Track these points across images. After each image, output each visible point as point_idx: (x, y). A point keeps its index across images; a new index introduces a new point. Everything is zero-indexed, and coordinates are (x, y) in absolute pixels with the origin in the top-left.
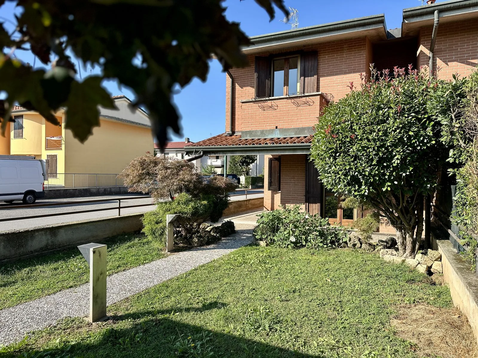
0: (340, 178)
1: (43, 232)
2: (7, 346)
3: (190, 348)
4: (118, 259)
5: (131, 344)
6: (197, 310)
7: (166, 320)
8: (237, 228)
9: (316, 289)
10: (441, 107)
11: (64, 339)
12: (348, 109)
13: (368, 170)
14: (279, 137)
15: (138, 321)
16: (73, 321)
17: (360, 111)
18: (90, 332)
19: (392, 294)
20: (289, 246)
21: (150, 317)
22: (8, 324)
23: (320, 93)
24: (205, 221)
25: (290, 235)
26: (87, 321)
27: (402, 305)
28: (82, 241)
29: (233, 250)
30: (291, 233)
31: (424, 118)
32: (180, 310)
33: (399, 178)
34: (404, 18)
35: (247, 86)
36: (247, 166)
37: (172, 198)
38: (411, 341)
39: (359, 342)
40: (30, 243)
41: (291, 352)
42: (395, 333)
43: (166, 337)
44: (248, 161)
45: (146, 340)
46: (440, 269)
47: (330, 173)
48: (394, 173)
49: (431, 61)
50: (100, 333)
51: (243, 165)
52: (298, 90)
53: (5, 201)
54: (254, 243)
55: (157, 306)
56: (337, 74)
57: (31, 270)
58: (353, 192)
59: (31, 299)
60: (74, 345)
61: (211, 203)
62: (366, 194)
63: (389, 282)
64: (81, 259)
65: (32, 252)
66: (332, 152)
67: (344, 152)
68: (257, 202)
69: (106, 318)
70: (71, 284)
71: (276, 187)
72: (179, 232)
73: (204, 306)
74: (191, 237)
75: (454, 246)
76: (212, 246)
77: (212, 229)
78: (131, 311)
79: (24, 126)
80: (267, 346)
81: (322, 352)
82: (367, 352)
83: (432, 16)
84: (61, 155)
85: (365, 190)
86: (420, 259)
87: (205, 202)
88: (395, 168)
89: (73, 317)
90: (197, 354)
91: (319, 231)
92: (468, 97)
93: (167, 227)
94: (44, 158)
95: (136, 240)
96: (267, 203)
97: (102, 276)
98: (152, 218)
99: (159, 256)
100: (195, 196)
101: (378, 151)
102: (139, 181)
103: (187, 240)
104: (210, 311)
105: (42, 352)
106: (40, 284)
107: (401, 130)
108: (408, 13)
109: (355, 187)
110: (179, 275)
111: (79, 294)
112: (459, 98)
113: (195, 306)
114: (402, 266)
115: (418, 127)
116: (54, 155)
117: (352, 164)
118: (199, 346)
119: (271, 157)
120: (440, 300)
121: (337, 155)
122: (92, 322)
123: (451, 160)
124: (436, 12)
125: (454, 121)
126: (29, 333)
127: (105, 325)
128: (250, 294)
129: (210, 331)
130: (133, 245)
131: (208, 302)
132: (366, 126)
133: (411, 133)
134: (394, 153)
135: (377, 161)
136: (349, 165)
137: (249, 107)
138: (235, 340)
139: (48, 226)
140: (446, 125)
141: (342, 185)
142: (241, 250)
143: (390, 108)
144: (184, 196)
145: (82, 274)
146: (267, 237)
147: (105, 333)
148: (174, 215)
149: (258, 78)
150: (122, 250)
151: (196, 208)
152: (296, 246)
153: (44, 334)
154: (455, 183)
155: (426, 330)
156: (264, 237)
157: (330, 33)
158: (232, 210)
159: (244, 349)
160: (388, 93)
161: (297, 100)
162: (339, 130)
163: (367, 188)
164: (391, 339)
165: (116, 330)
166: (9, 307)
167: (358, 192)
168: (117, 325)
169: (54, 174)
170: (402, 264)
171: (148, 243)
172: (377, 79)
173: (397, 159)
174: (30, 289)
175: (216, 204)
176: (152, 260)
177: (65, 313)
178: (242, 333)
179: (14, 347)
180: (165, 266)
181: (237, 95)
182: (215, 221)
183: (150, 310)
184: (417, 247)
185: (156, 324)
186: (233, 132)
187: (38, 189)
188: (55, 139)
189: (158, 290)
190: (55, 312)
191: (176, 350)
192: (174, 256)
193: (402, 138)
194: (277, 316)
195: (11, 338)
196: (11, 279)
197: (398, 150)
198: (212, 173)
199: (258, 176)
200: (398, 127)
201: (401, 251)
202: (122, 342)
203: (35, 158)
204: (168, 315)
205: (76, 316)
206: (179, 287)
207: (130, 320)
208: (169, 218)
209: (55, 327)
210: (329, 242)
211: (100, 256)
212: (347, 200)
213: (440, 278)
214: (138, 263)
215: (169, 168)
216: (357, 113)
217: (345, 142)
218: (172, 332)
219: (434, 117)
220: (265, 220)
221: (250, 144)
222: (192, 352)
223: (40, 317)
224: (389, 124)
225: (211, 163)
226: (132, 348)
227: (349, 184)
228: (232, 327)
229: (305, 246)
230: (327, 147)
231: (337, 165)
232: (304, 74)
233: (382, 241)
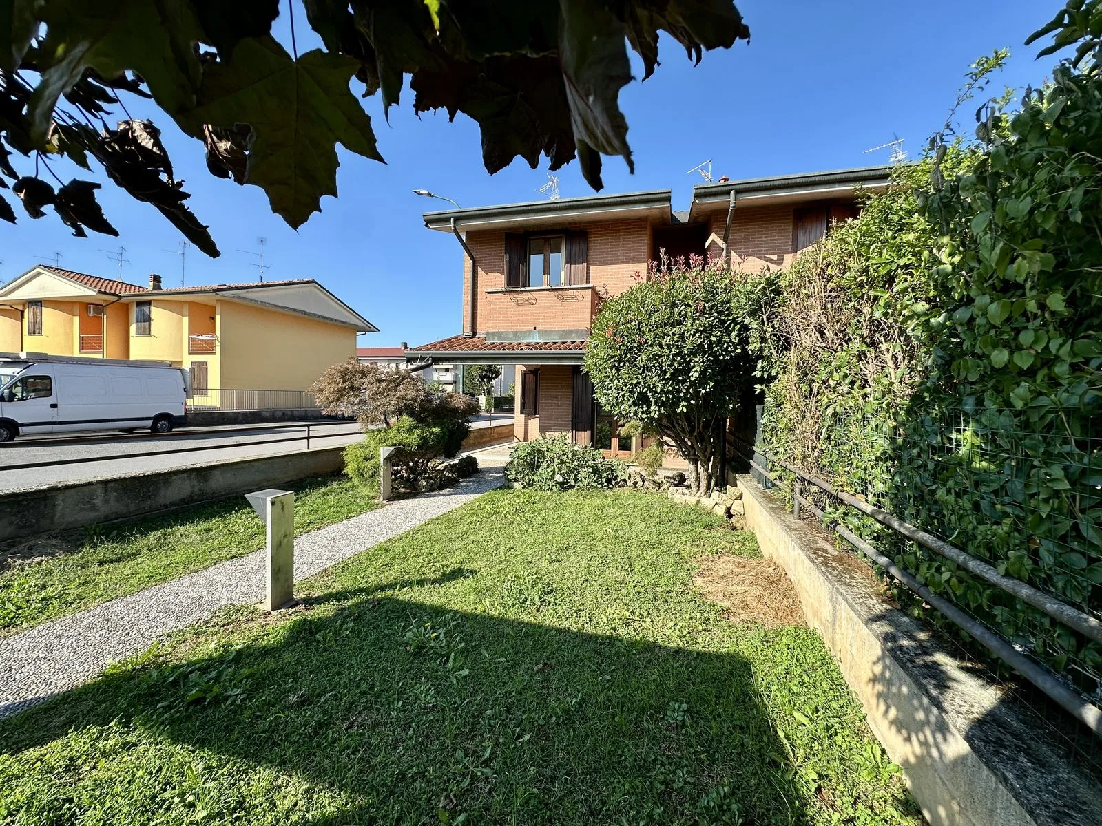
0: (623, 396)
1: (185, 475)
2: (119, 662)
3: (429, 639)
4: (307, 512)
5: (336, 641)
6: (433, 582)
7: (389, 599)
8: (480, 466)
9: (594, 543)
10: (750, 305)
11: (223, 641)
12: (634, 305)
13: (660, 385)
14: (538, 341)
15: (344, 604)
16: (238, 610)
17: (650, 308)
18: (267, 627)
19: (688, 544)
20: (554, 488)
21: (364, 597)
22: (122, 623)
23: (591, 285)
24: (435, 457)
25: (554, 473)
26: (262, 609)
27: (703, 557)
28: (251, 488)
29: (477, 496)
30: (557, 470)
31: (729, 320)
32: (409, 583)
33: (696, 395)
34: (695, 197)
35: (494, 271)
36: (488, 382)
37: (388, 424)
38: (723, 604)
39: (658, 610)
40: (162, 492)
41: (573, 633)
42: (701, 595)
43: (391, 626)
44: (490, 374)
45: (360, 632)
46: (741, 510)
47: (611, 389)
48: (691, 390)
49: (724, 253)
50: (284, 627)
51: (483, 380)
52: (563, 281)
53: (121, 430)
54: (506, 485)
55: (374, 580)
56: (612, 263)
57: (165, 534)
58: (640, 414)
59: (164, 579)
60: (242, 649)
61: (445, 430)
62: (656, 416)
63: (682, 528)
64: (249, 513)
65: (166, 506)
66: (615, 361)
67: (629, 362)
68: (505, 430)
69: (292, 603)
70: (234, 552)
71: (532, 408)
72: (398, 472)
73: (444, 575)
74: (416, 479)
75: (759, 481)
76: (447, 491)
77: (446, 467)
78: (333, 590)
79: (152, 317)
80: (540, 627)
81: (615, 629)
82: (672, 624)
83: (728, 197)
84: (214, 362)
85: (655, 412)
86: (717, 499)
87: (437, 430)
88: (693, 384)
89: (238, 604)
90: (441, 647)
91: (592, 467)
92: (785, 294)
93: (382, 464)
94: (187, 366)
95: (335, 484)
96: (519, 432)
97: (286, 540)
98: (358, 453)
99: (371, 507)
100: (421, 420)
101: (673, 360)
102: (338, 400)
103: (411, 482)
104: (453, 582)
105: (183, 666)
106: (180, 556)
107: (701, 334)
108: (700, 191)
109: (642, 408)
110: (401, 532)
111: (248, 568)
112: (772, 295)
113: (431, 576)
114: (696, 509)
115: (720, 331)
116: (203, 362)
117: (640, 377)
118: (442, 635)
119: (525, 369)
120: (746, 549)
121: (621, 364)
122: (270, 610)
123: (758, 374)
124: (732, 192)
125: (766, 324)
126: (160, 636)
127: (293, 613)
128: (507, 555)
129: (456, 612)
130: (331, 491)
131: (449, 569)
132: (658, 327)
133: (713, 339)
134: (692, 364)
135: (672, 374)
136: (637, 378)
137: (497, 299)
138: (494, 621)
139: (195, 466)
140: (756, 329)
141: (625, 406)
142: (488, 495)
143: (688, 305)
144: (406, 420)
145: (251, 537)
146: (523, 477)
147: (293, 626)
148: (392, 448)
149: (510, 261)
150: (314, 498)
151: (424, 438)
152: (563, 487)
153: (188, 635)
154: (762, 403)
155: (739, 588)
156: (520, 476)
157: (604, 208)
158: (472, 441)
159: (508, 634)
160: (684, 287)
161: (564, 293)
162: (623, 332)
163: (657, 409)
164: (698, 603)
165: (310, 621)
166: (125, 595)
167: (647, 414)
168: (311, 612)
169: (203, 390)
170: (696, 505)
171: (353, 487)
172: (670, 269)
173: (696, 371)
174: (162, 564)
175: (451, 432)
176: (360, 513)
177: (224, 598)
178: (503, 611)
179: (132, 662)
180: (381, 521)
181: (480, 283)
182: (451, 455)
183: (364, 585)
184: (713, 483)
185: (374, 607)
186: (475, 334)
187: (178, 412)
188: (204, 337)
189: (373, 555)
190: (207, 599)
191: (407, 644)
192: (393, 506)
193: (701, 345)
194: (548, 583)
195: (128, 647)
196: (129, 550)
197: (697, 359)
198: (440, 392)
199: (503, 395)
200: (697, 331)
201: (694, 489)
202: (321, 639)
203: (172, 365)
204: (390, 592)
205: (244, 603)
206: (404, 550)
207: (332, 603)
208: (384, 451)
209: (208, 622)
210: (604, 480)
211: (283, 508)
212: (627, 426)
213: (742, 521)
214: (339, 517)
215: (384, 381)
216: (647, 311)
217: (631, 348)
218: (399, 618)
219: (740, 319)
220: (522, 453)
221: (499, 349)
222: (432, 645)
223: (180, 609)
224: (686, 326)
225: (438, 378)
226: (337, 646)
227: (634, 404)
228: (488, 603)
229: (574, 487)
230: (608, 355)
231: (621, 378)
232: (570, 260)
233: (669, 478)
